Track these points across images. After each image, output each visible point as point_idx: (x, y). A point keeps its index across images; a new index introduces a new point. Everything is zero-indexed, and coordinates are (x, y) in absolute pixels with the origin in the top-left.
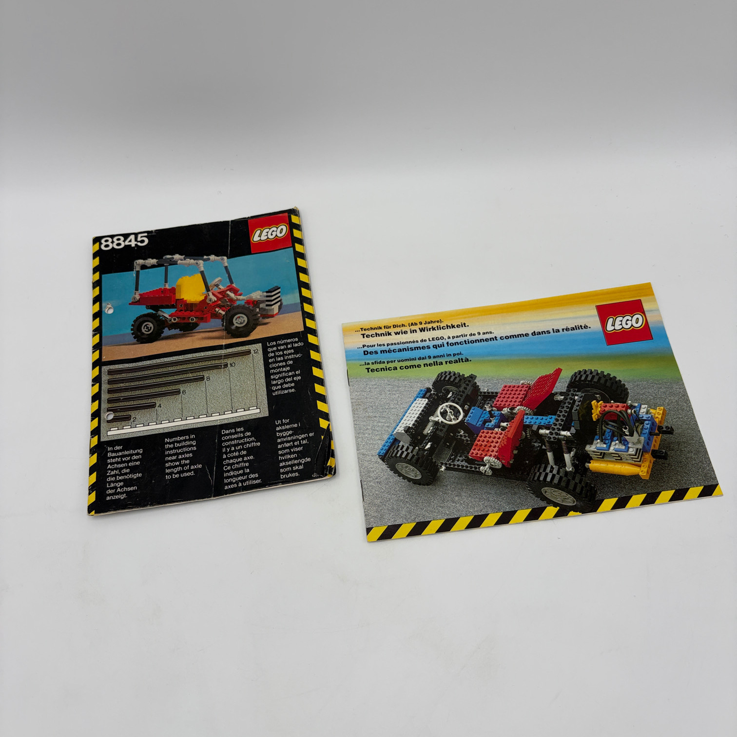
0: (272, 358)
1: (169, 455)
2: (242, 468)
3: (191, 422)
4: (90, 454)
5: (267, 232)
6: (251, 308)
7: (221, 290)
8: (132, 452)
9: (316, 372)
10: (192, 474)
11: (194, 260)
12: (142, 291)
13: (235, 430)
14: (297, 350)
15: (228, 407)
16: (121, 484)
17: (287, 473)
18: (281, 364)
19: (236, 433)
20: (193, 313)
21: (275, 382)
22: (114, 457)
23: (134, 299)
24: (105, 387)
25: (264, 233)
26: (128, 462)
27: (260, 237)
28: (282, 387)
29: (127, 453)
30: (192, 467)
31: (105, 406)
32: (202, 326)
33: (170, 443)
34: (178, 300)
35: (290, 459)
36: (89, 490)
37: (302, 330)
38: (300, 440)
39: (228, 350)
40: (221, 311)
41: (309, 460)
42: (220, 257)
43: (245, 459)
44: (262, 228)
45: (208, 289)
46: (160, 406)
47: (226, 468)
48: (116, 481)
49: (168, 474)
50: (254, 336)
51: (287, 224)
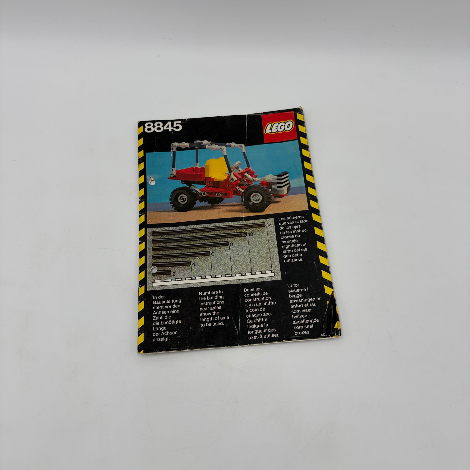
0: (282, 231)
1: (203, 307)
2: (262, 323)
3: (219, 280)
4: (139, 300)
5: (277, 126)
6: (265, 188)
7: (240, 172)
8: (172, 301)
9: (320, 245)
10: (221, 324)
11: (219, 145)
12: (178, 168)
13: (255, 289)
14: (303, 226)
15: (248, 269)
16: (165, 328)
17: (300, 330)
18: (290, 237)
19: (256, 292)
20: (219, 189)
21: (285, 252)
22: (158, 305)
23: (172, 174)
24: (150, 245)
25: (274, 127)
26: (170, 310)
27: (271, 130)
28: (291, 256)
29: (168, 302)
30: (222, 318)
31: (150, 261)
32: (226, 201)
33: (203, 296)
34: (207, 177)
35: (302, 319)
36: (138, 331)
37: (307, 209)
38: (309, 303)
39: (247, 222)
40: (240, 189)
41: (317, 320)
42: (239, 145)
43: (264, 315)
44: (273, 123)
45: (230, 171)
46: (194, 264)
47: (249, 321)
48: (160, 326)
49: (203, 323)
50: (267, 212)
51: (293, 120)
